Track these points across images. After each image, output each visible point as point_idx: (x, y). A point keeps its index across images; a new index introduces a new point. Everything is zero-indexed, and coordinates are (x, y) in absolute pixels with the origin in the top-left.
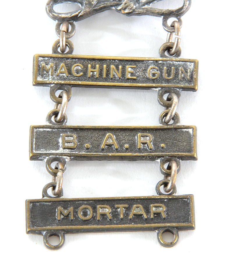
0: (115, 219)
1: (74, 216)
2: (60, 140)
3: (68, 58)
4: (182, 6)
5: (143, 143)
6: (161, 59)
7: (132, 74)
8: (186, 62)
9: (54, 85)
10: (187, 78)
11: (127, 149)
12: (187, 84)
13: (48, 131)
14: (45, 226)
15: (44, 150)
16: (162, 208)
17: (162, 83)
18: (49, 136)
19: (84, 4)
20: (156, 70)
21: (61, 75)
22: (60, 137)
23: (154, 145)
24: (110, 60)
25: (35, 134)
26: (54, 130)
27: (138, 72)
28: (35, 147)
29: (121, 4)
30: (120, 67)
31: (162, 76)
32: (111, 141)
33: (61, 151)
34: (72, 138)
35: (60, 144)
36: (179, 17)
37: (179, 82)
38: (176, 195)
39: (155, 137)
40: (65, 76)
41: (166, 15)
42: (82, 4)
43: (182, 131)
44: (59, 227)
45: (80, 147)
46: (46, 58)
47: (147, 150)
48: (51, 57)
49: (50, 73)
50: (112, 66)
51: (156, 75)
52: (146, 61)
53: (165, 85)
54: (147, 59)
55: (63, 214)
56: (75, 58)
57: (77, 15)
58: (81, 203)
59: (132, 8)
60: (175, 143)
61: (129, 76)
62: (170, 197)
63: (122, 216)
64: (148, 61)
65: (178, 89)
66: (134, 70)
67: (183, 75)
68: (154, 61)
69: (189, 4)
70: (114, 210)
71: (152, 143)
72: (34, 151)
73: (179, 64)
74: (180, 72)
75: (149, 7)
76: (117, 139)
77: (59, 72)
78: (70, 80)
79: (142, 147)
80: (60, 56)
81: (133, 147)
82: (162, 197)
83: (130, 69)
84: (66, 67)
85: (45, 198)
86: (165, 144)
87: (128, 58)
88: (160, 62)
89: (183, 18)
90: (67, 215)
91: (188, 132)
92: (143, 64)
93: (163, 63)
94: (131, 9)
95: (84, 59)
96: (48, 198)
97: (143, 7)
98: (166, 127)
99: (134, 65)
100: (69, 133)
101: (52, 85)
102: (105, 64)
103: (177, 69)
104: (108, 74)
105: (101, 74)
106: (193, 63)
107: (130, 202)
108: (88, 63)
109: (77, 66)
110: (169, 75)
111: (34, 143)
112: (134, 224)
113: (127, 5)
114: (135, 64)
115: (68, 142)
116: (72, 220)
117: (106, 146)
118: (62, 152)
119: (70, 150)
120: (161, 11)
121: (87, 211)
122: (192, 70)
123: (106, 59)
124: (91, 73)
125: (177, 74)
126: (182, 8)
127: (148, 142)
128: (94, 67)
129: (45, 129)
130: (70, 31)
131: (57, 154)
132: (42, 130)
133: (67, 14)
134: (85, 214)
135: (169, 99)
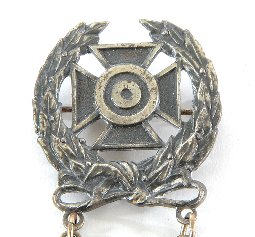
4: (197, 196)
29: (133, 194)
36: (193, 208)
41: (181, 206)
42: (91, 193)
57: (86, 206)
69: (205, 195)
75: (162, 198)
89: (197, 209)
97: (156, 198)
113: (138, 195)
120: (175, 202)
126: (197, 199)
130: (79, 223)
133: (75, 204)
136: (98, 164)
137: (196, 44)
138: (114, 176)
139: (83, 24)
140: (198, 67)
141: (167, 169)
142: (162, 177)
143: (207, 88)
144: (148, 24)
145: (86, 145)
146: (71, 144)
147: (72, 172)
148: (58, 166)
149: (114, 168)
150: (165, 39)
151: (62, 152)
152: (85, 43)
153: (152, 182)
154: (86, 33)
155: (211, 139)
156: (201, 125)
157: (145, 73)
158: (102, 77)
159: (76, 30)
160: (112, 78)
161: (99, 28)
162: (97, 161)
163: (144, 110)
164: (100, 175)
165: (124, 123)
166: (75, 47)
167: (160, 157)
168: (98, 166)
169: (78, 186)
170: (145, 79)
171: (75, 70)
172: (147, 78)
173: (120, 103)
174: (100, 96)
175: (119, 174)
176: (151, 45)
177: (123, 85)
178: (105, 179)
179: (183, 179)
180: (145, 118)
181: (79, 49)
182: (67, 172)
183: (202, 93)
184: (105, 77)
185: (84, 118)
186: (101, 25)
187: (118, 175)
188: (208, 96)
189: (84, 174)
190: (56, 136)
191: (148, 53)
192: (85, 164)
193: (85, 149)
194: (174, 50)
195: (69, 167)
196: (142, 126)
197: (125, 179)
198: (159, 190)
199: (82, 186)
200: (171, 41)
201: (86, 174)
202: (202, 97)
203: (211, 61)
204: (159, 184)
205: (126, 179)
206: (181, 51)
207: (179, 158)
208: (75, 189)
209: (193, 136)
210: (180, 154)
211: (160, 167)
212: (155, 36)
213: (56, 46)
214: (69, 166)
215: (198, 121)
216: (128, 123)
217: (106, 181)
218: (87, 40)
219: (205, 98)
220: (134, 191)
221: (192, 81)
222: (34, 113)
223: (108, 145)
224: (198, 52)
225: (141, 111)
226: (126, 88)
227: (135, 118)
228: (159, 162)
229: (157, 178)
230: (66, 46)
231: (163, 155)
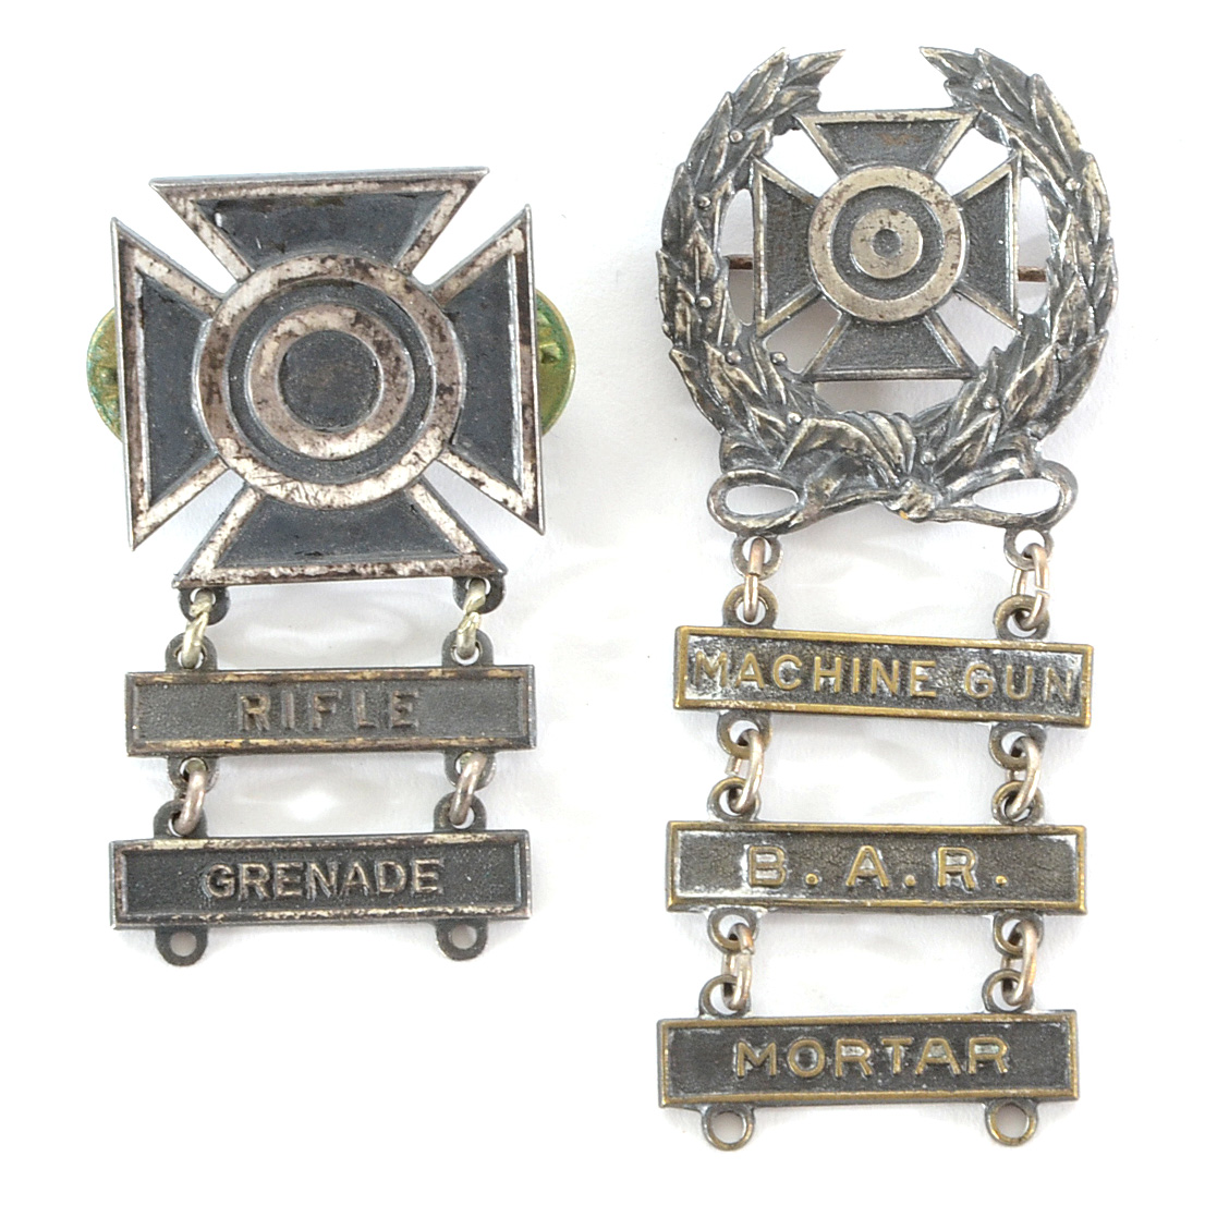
0: (880, 1074)
1: (779, 1065)
2: (743, 862)
3: (762, 640)
4: (1055, 504)
5: (951, 874)
6: (998, 643)
7: (926, 685)
8: (1061, 652)
9: (727, 711)
10: (1065, 697)
11: (910, 888)
12: (1063, 712)
13: (713, 838)
14: (707, 1090)
15: (703, 887)
16: (997, 1047)
17: (1000, 709)
18: (716, 850)
19: (806, 495)
20: (985, 675)
21: (746, 684)
22: (742, 854)
23: (980, 876)
24: (869, 644)
25: (680, 844)
26: (728, 835)
27: (941, 677)
28: (681, 881)
29: (900, 496)
30: (895, 663)
31: (1001, 690)
32: (872, 867)
33: (745, 891)
34: (773, 859)
35: (744, 873)
36: (1045, 532)
37: (1043, 707)
38: (1033, 1011)
39: (983, 856)
40: (756, 687)
41: (1014, 526)
42: (799, 492)
43: (1051, 841)
44: (742, 1096)
45: (794, 883)
46: (708, 639)
47: (962, 891)
48: (720, 636)
49: (718, 679)
50: (876, 663)
51: (986, 687)
52: (960, 647)
53: (1009, 714)
54: (963, 642)
55: (750, 1062)
56: (782, 640)
57: (788, 522)
58: (794, 1032)
59: (927, 507)
60: (1032, 872)
61: (918, 688)
62: (1018, 1020)
63: (897, 1068)
64: (966, 647)
65: (1040, 726)
66: (929, 671)
67: (1053, 689)
68: (980, 648)
69: (1073, 499)
70: (877, 1050)
71: (973, 872)
72: (679, 893)
73: (1043, 658)
74: (1047, 680)
75: (970, 504)
76: (885, 858)
77: (740, 678)
78: (768, 698)
79: (949, 883)
80: (743, 632)
81: (926, 876)
82: (999, 1018)
83: (919, 671)
84: (759, 661)
85: (706, 1017)
86: (1009, 876)
87: (914, 641)
88: (996, 652)
89: (1054, 533)
90: (759, 1063)
91: (1064, 842)
92: (954, 656)
93: (1005, 655)
94: (924, 510)
95: (804, 641)
96: (713, 1018)
97: (956, 505)
98: (1009, 830)
99: (929, 660)
100: (764, 843)
101: (723, 712)
102: (857, 656)
103: (1039, 672)
104: (864, 684)
105: (846, 682)
106: (1080, 656)
107: (917, 1030)
108: (815, 651)
109: (787, 660)
110: (1019, 689)
111: (678, 868)
112: (926, 1090)
114: (934, 657)
115: (762, 869)
116: (773, 1077)
117: (859, 880)
118: (749, 895)
119: (768, 889)
120: (1001, 519)
121: (810, 1053)
122: (1076, 673)
123: (860, 641)
124: (822, 680)
125: (1038, 686)
126: (1055, 509)
127: (964, 869)
128: (828, 665)
129: (705, 833)
130: (769, 562)
131: (736, 901)
132: (697, 833)
133: (761, 518)
134: (806, 1061)
135: (1016, 752)
136: (817, 421)
137: (1060, 115)
138: (856, 452)
139: (781, 58)
140: (1063, 175)
141: (982, 436)
142: (972, 455)
143: (1082, 229)
144: (940, 61)
145: (786, 369)
146: (751, 367)
147: (753, 438)
148: (719, 421)
149: (854, 431)
150: (982, 102)
151: (730, 387)
152: (786, 109)
153: (948, 467)
154: (788, 82)
155: (1092, 358)
156: (1067, 326)
157: (932, 190)
158: (827, 198)
159: (764, 74)
160: (851, 202)
161: (820, 68)
162: (813, 412)
163: (930, 286)
164: (823, 447)
165: (881, 317)
166: (760, 118)
167: (968, 405)
168: (817, 425)
169: (769, 474)
170: (933, 206)
171: (760, 178)
172: (937, 204)
173: (872, 267)
174: (823, 248)
175: (869, 448)
176: (948, 116)
177: (878, 220)
178: (833, 456)
179: (1021, 460)
180: (930, 305)
181: (770, 124)
182: (742, 437)
183: (1070, 244)
184: (834, 200)
185: (781, 300)
186: (824, 62)
187: (865, 451)
188: (1085, 249)
189: (784, 444)
190: (716, 347)
191: (940, 135)
192: (785, 421)
193: (785, 380)
194: (1005, 131)
195: (745, 425)
196: (925, 323)
197: (880, 459)
198: (964, 485)
199: (777, 474)
200: (996, 106)
201: (787, 443)
202: (1072, 254)
203: (1095, 161)
204: (961, 471)
205: (885, 459)
206: (1021, 133)
207: (1013, 407)
208: (761, 479)
209: (1047, 352)
210: (1014, 399)
211: (966, 429)
212: (959, 94)
213: (715, 116)
214: (747, 423)
215: (1060, 316)
216: (889, 318)
217: (836, 462)
218: (791, 101)
219: (1078, 256)
220: (904, 488)
221: (1048, 210)
222: (662, 287)
223: (841, 372)
224: (1062, 135)
225: (922, 289)
226: (887, 228)
227: (908, 306)
228: (964, 416)
229: (958, 457)
230: (740, 115)
231: (975, 399)
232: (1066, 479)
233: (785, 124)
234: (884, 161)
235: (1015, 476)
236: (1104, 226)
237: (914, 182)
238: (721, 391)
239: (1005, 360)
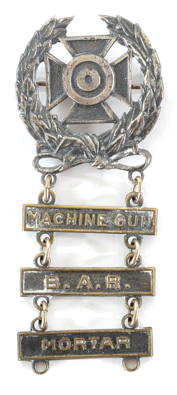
0: (89, 349)
1: (56, 347)
2: (45, 281)
3: (50, 208)
4: (144, 163)
5: (111, 284)
6: (126, 208)
7: (103, 222)
8: (147, 211)
9: (39, 232)
10: (148, 226)
11: (98, 289)
12: (148, 230)
13: (35, 273)
14: (33, 355)
15: (32, 289)
16: (126, 340)
17: (127, 230)
18: (36, 277)
19: (64, 161)
20: (122, 219)
21: (45, 223)
22: (44, 278)
23: (121, 284)
24: (85, 209)
25: (24, 276)
26: (40, 272)
27: (108, 220)
28: (25, 287)
29: (94, 161)
30: (94, 216)
31: (127, 224)
32: (86, 282)
33: (45, 291)
34: (54, 280)
35: (45, 285)
36: (141, 172)
37: (141, 229)
38: (138, 328)
39: (122, 278)
40: (48, 223)
41: (131, 170)
42: (62, 160)
43: (144, 273)
44: (44, 357)
45: (61, 288)
46: (33, 208)
47: (115, 289)
48: (37, 207)
49: (36, 221)
50: (87, 215)
51: (123, 223)
52: (114, 210)
53: (130, 232)
54: (115, 208)
55: (47, 346)
56: (57, 208)
57: (58, 170)
58: (61, 336)
59: (103, 165)
60: (138, 283)
61: (101, 223)
62: (133, 331)
63: (94, 347)
64: (116, 210)
65: (140, 235)
66: (104, 218)
67: (144, 223)
68: (121, 210)
69: (150, 162)
70: (88, 341)
71: (119, 283)
72: (24, 292)
73: (141, 213)
74: (142, 220)
75: (117, 164)
76: (90, 279)
77: (43, 221)
78: (53, 227)
79: (111, 287)
80: (44, 206)
81: (103, 284)
82: (127, 331)
83: (101, 218)
84: (49, 215)
85: (33, 331)
86: (130, 284)
87: (99, 208)
88: (126, 211)
89: (145, 172)
90: (50, 346)
91: (148, 273)
92: (112, 213)
93: (129, 212)
94: (102, 166)
95: (64, 209)
96: (35, 332)
97: (112, 164)
98: (130, 269)
99: (104, 214)
100: (52, 275)
101: (38, 232)
102: (81, 213)
103: (140, 217)
104: (83, 222)
105: (78, 222)
106: (153, 212)
107: (100, 334)
108: (68, 212)
109: (58, 215)
110: (133, 223)
111: (24, 283)
112: (103, 354)
113: (98, 163)
114: (106, 213)
115: (51, 284)
116: (54, 351)
117: (82, 286)
118: (46, 292)
119: (53, 290)
120: (127, 168)
121: (66, 343)
122: (151, 218)
123: (82, 208)
124: (70, 221)
125: (139, 222)
126: (144, 165)
127: (115, 282)
128: (72, 216)
129: (32, 272)
130: (53, 182)
131: (42, 294)
132: (30, 272)
133: (50, 168)
134: (65, 345)
135: (133, 244)
136: (67, 137)
137: (144, 37)
138: (80, 147)
139: (54, 19)
140: (145, 57)
141: (120, 142)
142: (117, 148)
143: (152, 74)
144: (105, 20)
145: (57, 121)
146: (45, 120)
147: (47, 143)
149: (79, 141)
150: (118, 33)
151: (39, 127)
152: (56, 36)
153: (109, 152)
154: (56, 27)
155: (155, 116)
156: (147, 106)
157: (103, 62)
158: (69, 65)
159: (48, 25)
160: (77, 66)
161: (66, 23)
162: (66, 134)
163: (103, 93)
164: (69, 146)
165: (87, 103)
166: (47, 39)
167: (115, 132)
168: (67, 139)
169: (52, 154)
170: (103, 68)
171: (48, 59)
172: (105, 67)
173: (84, 87)
174: (68, 81)
175: (84, 146)
176: (108, 38)
177: (86, 72)
178: (73, 149)
179: (133, 149)
180: (103, 99)
181: (51, 41)
182: (44, 143)
183: (148, 79)
184: (71, 66)
185: (56, 98)
187: (83, 147)
188: (153, 80)
189: (56, 145)
190: (34, 114)
191: (105, 44)
192: (57, 138)
193: (57, 124)
194: (126, 43)
195: (44, 138)
196: (101, 105)
197: (88, 149)
198: (115, 157)
199: (55, 155)
200: (123, 34)
201: (58, 144)
202: (148, 82)
203: (156, 51)
204: (115, 153)
205: (89, 149)
206: (131, 43)
207: (130, 132)
208: (49, 156)
209: (141, 114)
210: (130, 130)
211: (115, 139)
212: (111, 30)
213: (32, 38)
214: (45, 138)
215: (145, 103)
216: (90, 104)
217: (73, 151)
218: (57, 33)
219: (150, 83)
220: (95, 159)
221: (140, 68)
222: (17, 95)
223: (75, 121)
224: (145, 44)
225: (100, 94)
226: (89, 74)
227: (96, 100)
228: (114, 135)
229: (113, 149)
230: (41, 38)
231: (118, 130)
232: (148, 155)
233: (55, 41)
234: (87, 52)
235: (131, 154)
236: (159, 73)
237: (97, 59)
238: (36, 128)
239: (128, 116)
